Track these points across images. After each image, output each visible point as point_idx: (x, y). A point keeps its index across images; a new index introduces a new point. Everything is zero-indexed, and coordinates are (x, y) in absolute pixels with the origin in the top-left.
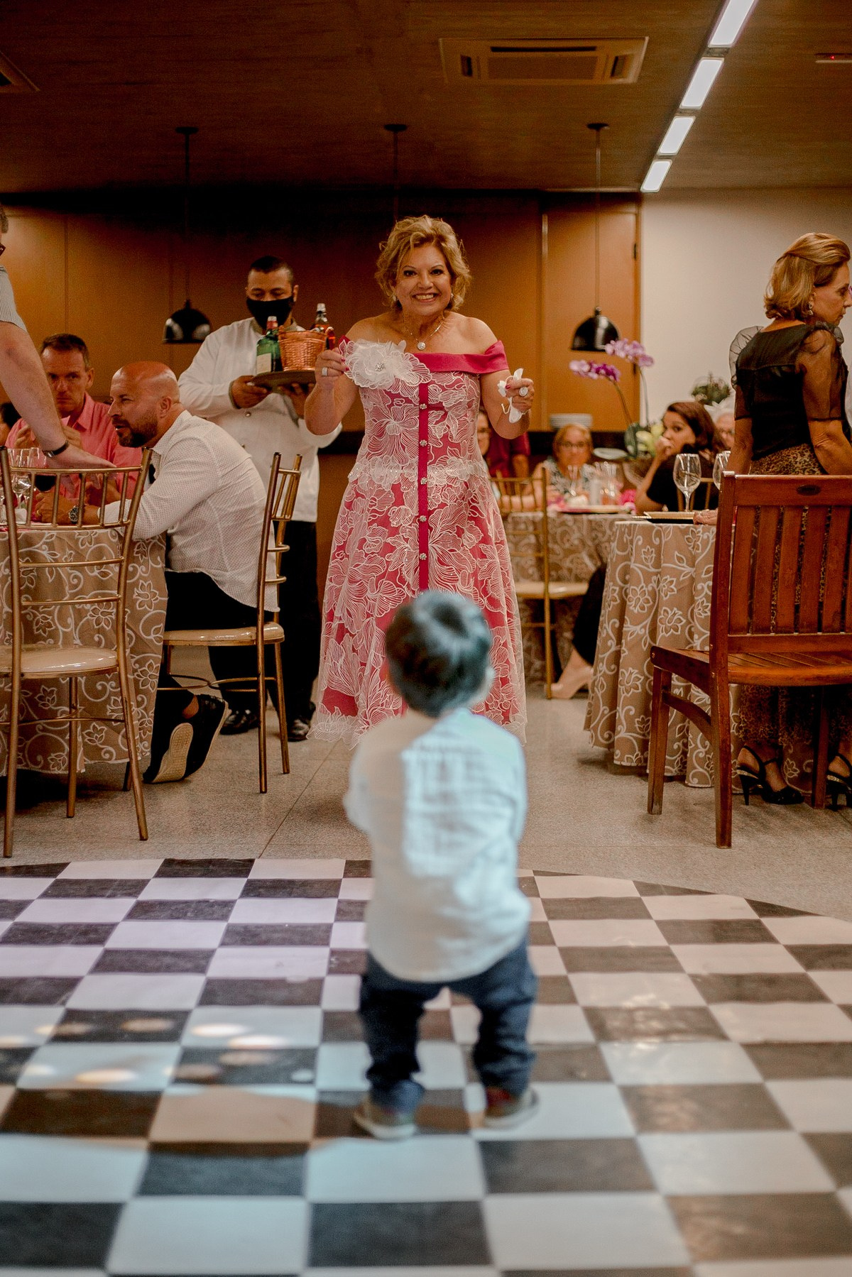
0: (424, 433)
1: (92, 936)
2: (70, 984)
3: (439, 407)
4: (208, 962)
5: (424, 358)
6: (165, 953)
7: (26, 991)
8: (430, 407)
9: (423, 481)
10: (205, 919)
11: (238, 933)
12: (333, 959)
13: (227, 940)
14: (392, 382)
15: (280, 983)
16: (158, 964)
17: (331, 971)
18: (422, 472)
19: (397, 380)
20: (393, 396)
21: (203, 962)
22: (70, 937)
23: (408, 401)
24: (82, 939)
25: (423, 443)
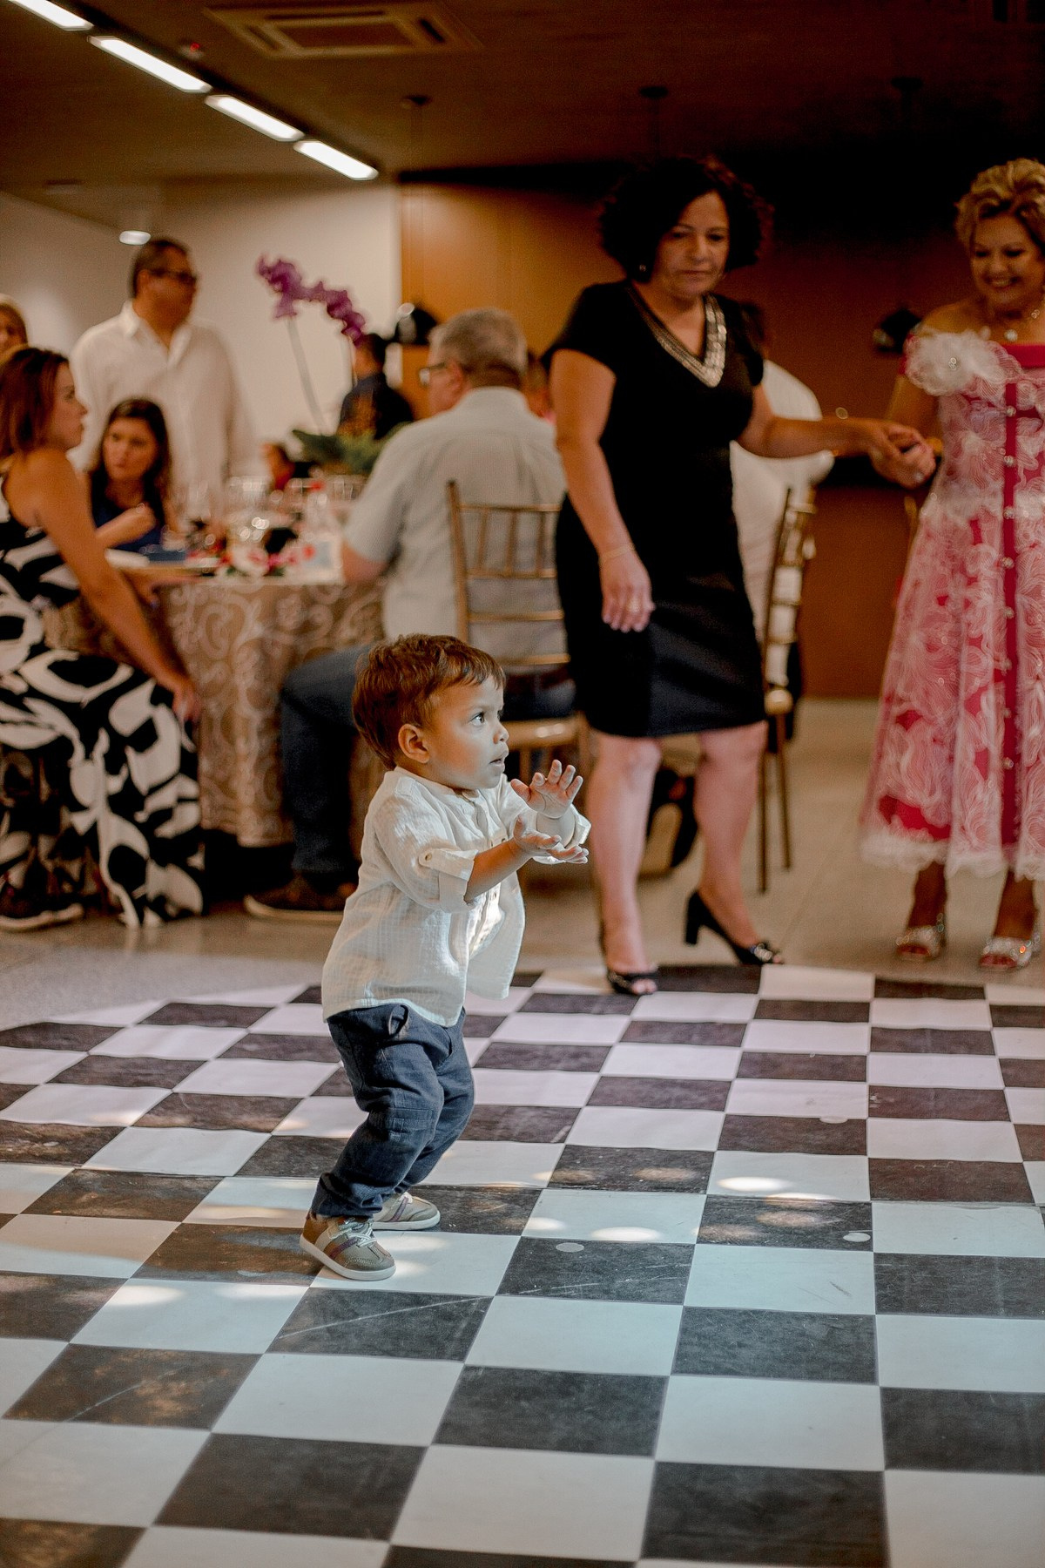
0: (1011, 448)
1: (585, 1060)
2: (568, 1116)
3: (1032, 413)
4: (726, 1097)
5: (1012, 349)
6: (673, 1083)
7: (519, 1123)
8: (1021, 414)
9: (1010, 512)
10: (715, 1044)
11: (756, 1063)
12: (873, 1098)
13: (744, 1071)
14: (969, 379)
15: (815, 1124)
16: (666, 1096)
17: (873, 1113)
18: (1009, 501)
19: (976, 378)
20: (970, 399)
21: (720, 1096)
22: (558, 1061)
23: (990, 405)
24: (573, 1064)
25: (1010, 461)
